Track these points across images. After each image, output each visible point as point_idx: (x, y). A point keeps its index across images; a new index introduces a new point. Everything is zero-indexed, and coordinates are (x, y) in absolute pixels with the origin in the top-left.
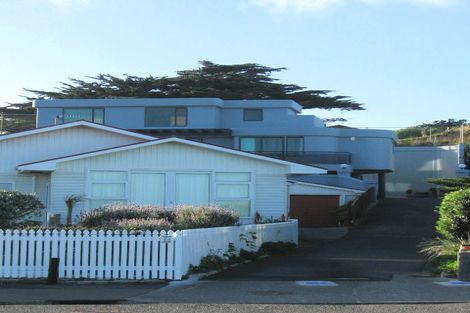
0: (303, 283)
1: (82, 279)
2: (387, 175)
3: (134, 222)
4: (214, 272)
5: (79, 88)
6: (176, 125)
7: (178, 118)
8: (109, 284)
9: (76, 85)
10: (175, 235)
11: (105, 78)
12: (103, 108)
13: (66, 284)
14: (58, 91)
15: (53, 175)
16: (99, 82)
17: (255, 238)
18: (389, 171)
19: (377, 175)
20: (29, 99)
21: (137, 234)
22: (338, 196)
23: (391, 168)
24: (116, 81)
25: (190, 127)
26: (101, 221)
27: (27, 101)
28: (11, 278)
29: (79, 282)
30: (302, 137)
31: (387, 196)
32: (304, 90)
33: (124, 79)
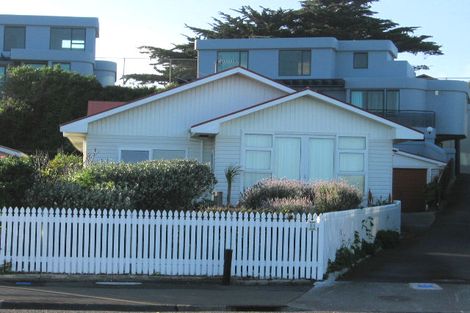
0: (415, 286)
1: (248, 277)
2: (462, 141)
3: (286, 203)
4: (346, 270)
5: (227, 25)
6: (302, 75)
7: (304, 64)
8: (269, 284)
9: (224, 21)
10: (318, 219)
11: (247, 10)
12: (247, 51)
13: (237, 284)
14: (210, 29)
15: (217, 140)
16: (241, 16)
17: (372, 225)
18: (463, 137)
19: (453, 141)
20: (189, 39)
21: (290, 218)
22: (425, 170)
23: (465, 133)
24: (255, 15)
25: (313, 76)
26: (260, 200)
27: (187, 42)
28: (195, 275)
29: (246, 282)
30: (398, 90)
31: (461, 171)
32: (397, 27)
33: (260, 11)
